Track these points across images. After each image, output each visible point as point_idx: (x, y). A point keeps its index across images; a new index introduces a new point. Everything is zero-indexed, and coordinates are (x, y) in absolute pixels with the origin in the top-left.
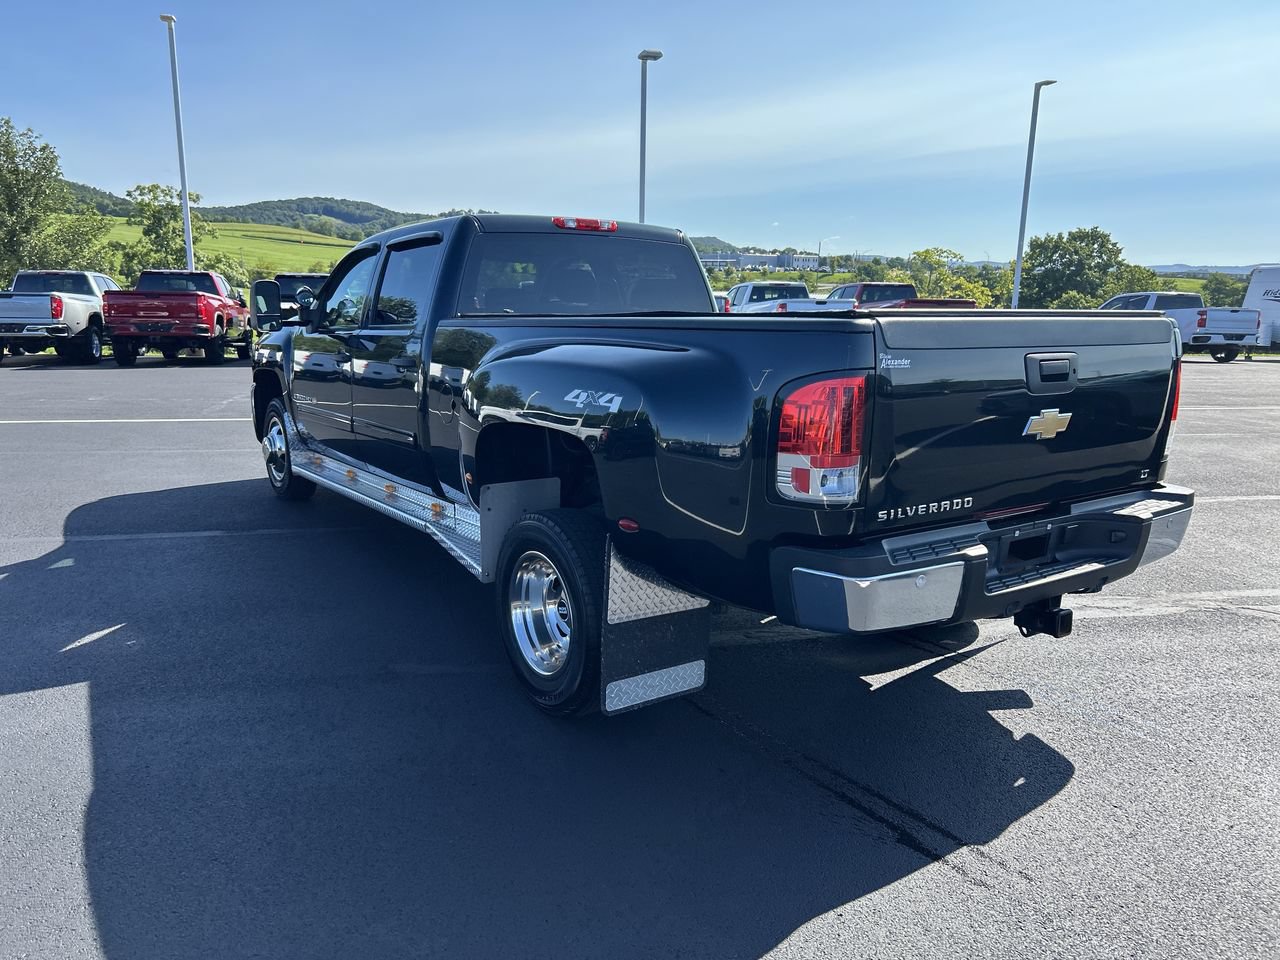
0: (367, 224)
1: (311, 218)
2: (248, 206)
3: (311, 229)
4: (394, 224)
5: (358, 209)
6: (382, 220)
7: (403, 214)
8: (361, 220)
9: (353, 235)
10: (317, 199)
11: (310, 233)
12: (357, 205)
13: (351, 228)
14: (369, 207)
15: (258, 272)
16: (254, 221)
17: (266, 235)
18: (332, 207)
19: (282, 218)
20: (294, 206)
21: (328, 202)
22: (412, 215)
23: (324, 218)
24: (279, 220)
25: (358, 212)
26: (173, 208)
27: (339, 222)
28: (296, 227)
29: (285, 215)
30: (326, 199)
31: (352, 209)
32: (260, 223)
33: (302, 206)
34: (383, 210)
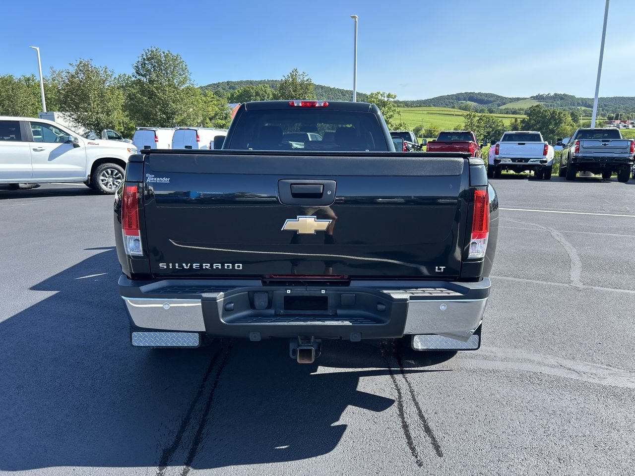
0: (490, 105)
1: (462, 103)
2: (433, 99)
3: (460, 108)
4: (504, 104)
5: (486, 97)
6: (498, 102)
7: (510, 98)
8: (487, 102)
9: (481, 110)
10: (466, 93)
11: (459, 110)
12: (486, 95)
13: (481, 107)
14: (492, 95)
15: (430, 130)
16: (434, 105)
17: (438, 112)
18: (473, 97)
19: (448, 103)
20: (454, 97)
21: (472, 94)
22: (515, 98)
23: (469, 102)
24: (446, 104)
25: (486, 98)
26: (384, 102)
27: (476, 104)
28: (453, 107)
29: (449, 102)
30: (471, 93)
31: (483, 97)
32: (437, 106)
33: (458, 97)
34: (499, 97)
